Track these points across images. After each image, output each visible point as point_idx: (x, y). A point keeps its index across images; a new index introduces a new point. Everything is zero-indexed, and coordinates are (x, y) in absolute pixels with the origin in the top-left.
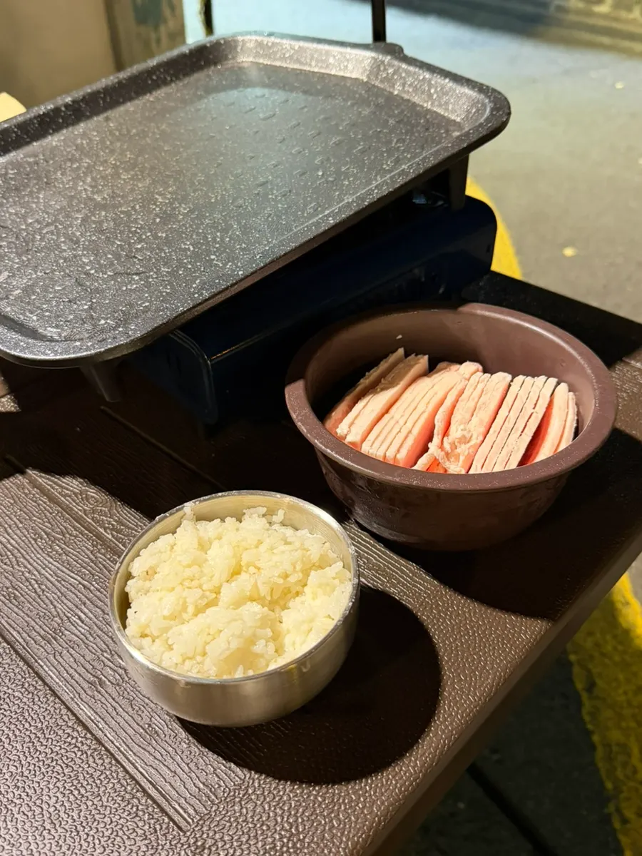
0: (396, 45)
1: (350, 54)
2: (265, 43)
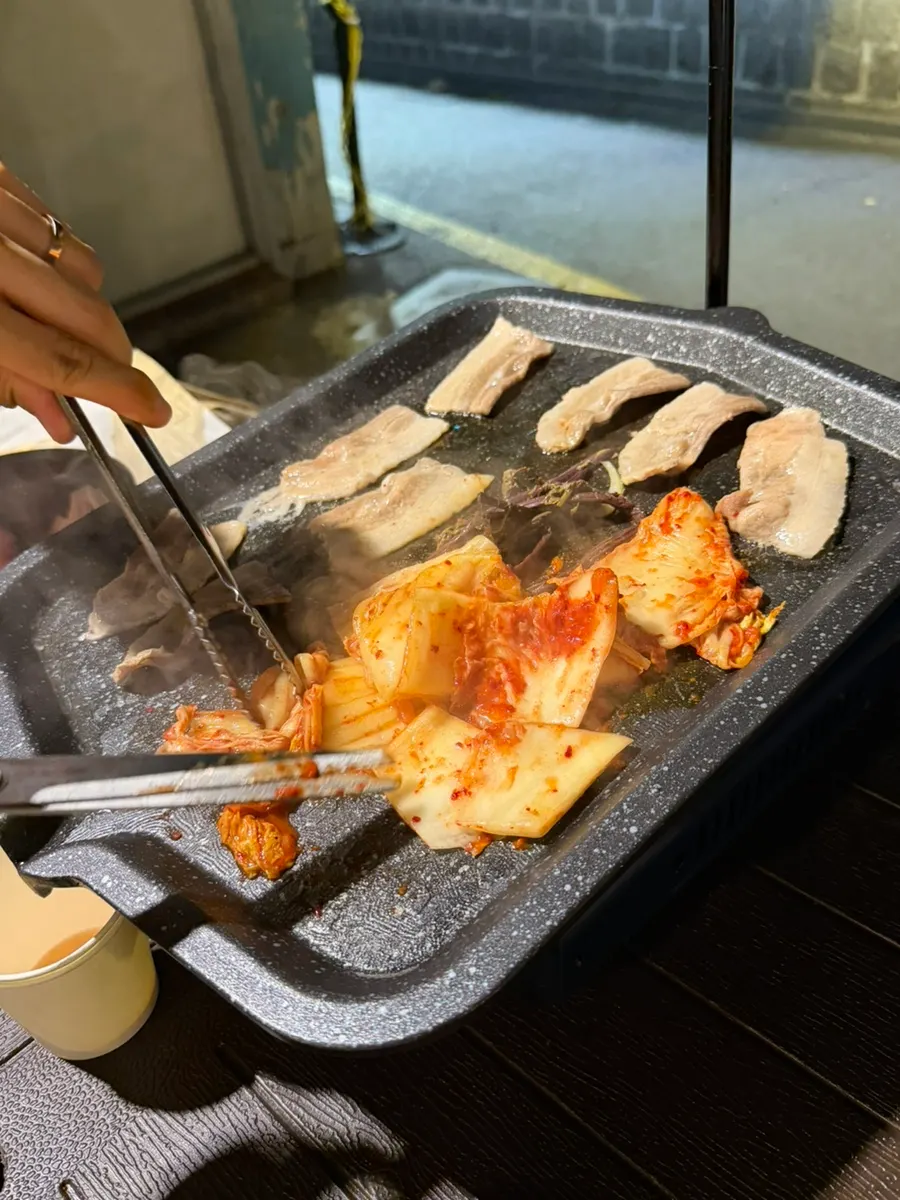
0: (755, 313)
1: (682, 329)
2: (540, 307)
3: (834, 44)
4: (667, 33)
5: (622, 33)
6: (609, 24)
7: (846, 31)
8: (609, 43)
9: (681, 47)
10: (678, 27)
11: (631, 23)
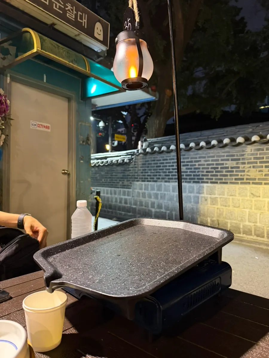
3: (201, 217)
4: (166, 213)
5: (156, 212)
6: (153, 210)
7: (204, 215)
8: (153, 214)
9: (168, 216)
10: (168, 212)
11: (158, 210)
